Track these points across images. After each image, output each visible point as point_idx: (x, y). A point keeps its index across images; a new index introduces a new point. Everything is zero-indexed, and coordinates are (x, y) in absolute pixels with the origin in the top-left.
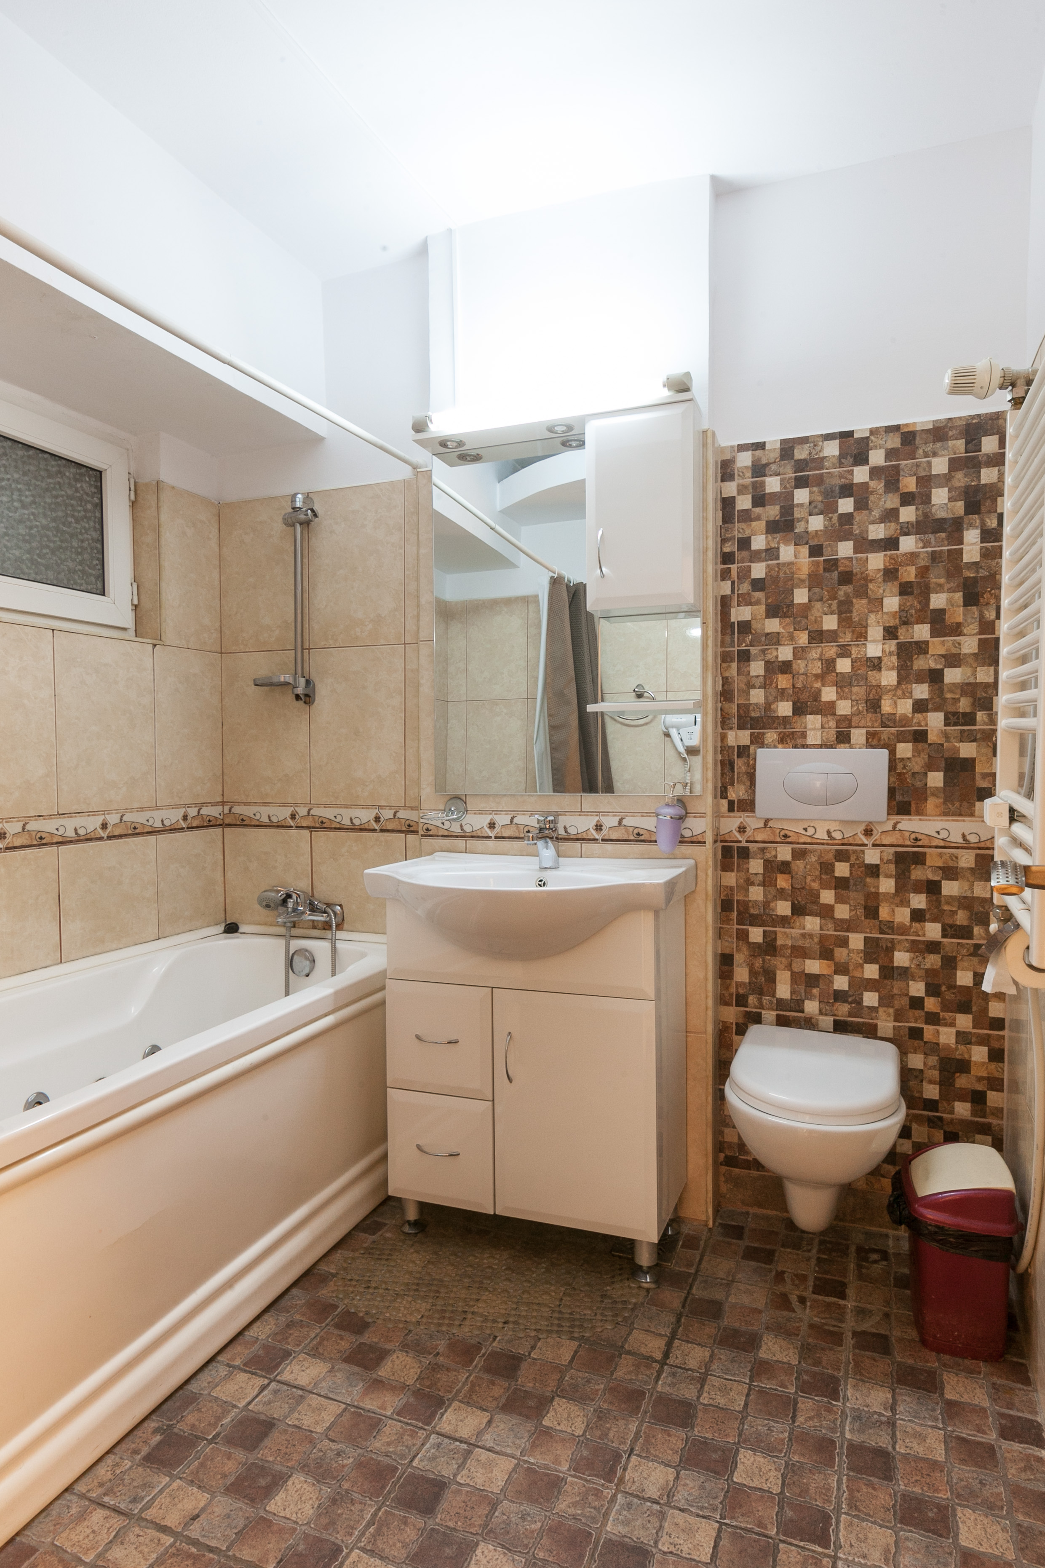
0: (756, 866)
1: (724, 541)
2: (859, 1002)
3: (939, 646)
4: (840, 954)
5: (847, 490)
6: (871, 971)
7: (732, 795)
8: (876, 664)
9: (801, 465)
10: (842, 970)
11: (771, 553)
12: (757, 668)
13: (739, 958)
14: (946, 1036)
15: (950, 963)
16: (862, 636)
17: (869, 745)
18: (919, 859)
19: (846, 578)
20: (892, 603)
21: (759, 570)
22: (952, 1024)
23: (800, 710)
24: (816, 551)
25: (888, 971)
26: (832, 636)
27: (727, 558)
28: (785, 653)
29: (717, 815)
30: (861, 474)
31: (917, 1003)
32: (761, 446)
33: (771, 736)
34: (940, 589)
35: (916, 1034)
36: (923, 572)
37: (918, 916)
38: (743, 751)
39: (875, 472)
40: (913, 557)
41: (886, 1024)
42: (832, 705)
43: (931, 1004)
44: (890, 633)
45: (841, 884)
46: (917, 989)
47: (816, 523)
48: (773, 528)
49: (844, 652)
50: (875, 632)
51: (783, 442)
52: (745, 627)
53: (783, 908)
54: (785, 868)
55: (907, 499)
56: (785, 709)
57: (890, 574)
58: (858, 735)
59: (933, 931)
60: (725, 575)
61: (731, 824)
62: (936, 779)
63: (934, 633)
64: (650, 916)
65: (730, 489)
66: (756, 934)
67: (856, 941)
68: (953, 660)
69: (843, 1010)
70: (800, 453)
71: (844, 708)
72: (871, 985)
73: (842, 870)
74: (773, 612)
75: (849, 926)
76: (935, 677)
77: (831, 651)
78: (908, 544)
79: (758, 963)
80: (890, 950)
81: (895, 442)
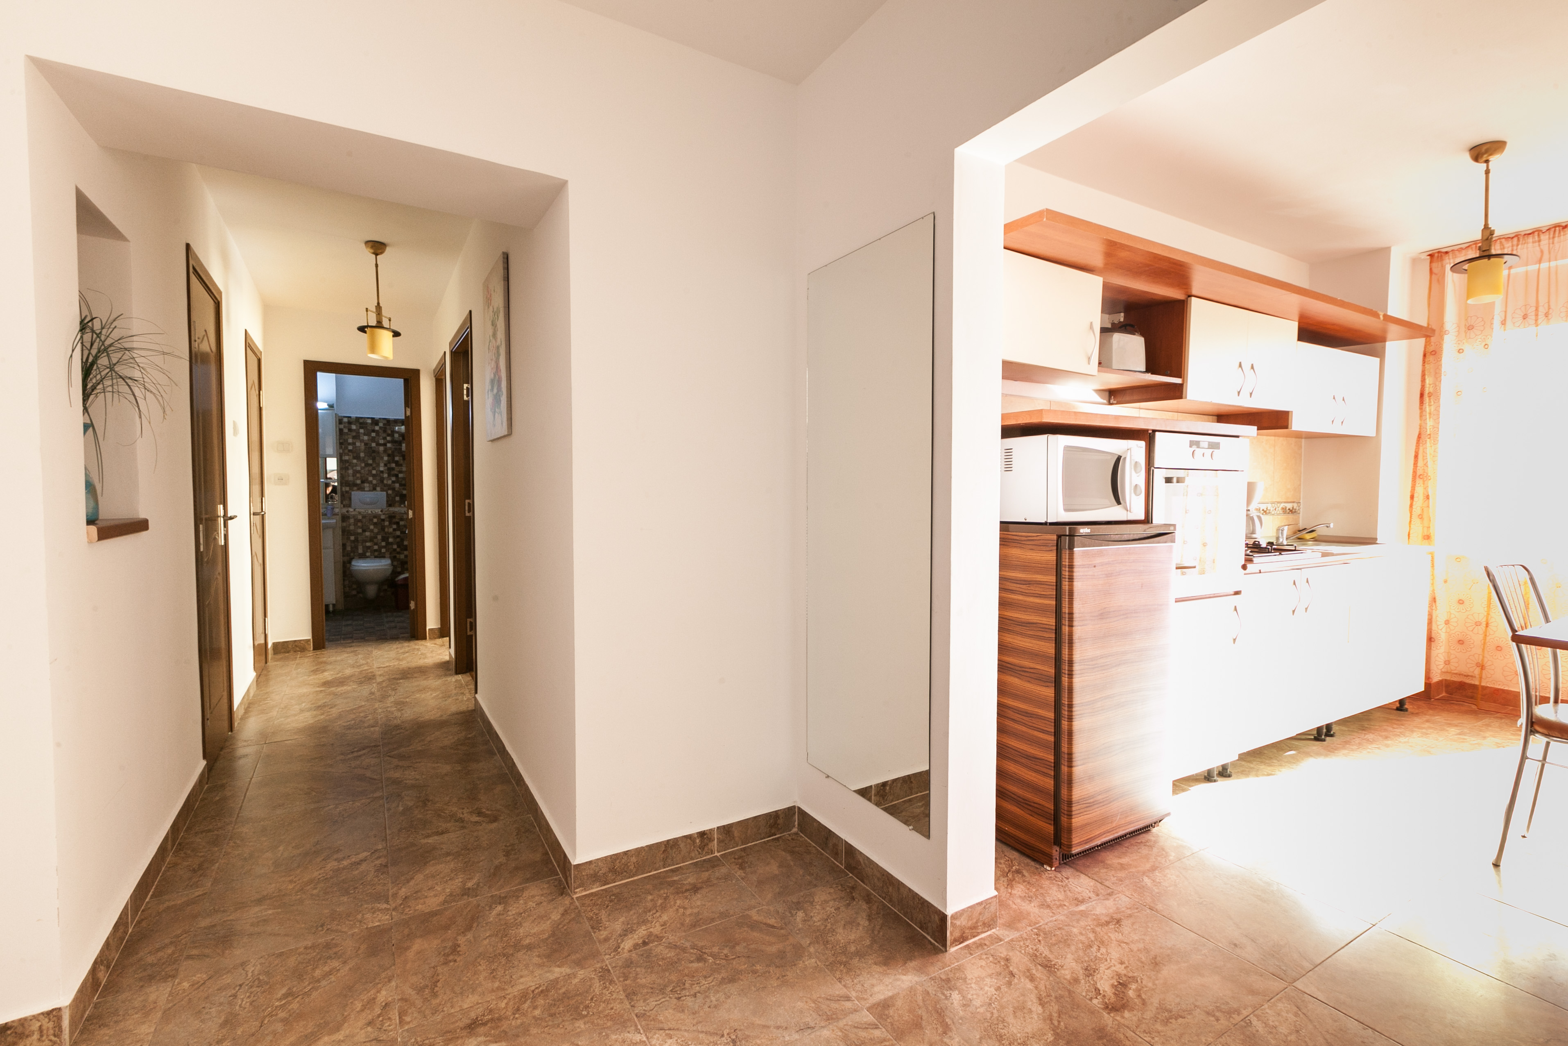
0: (352, 521)
1: (340, 439)
2: (381, 551)
3: (397, 469)
4: (375, 540)
5: (374, 431)
6: (383, 544)
7: (344, 503)
8: (382, 472)
9: (361, 423)
10: (376, 544)
11: (354, 444)
12: (350, 472)
13: (348, 544)
14: (402, 557)
15: (402, 540)
16: (378, 465)
17: (381, 491)
18: (394, 517)
19: (374, 452)
20: (386, 458)
21: (350, 447)
22: (403, 554)
23: (363, 482)
24: (366, 444)
25: (388, 543)
26: (371, 465)
27: (341, 444)
28: (358, 468)
29: (341, 508)
30: (377, 428)
31: (395, 550)
32: (350, 417)
33: (355, 488)
34: (397, 456)
35: (395, 557)
36: (393, 452)
37: (394, 530)
38: (347, 492)
39: (380, 427)
40: (390, 448)
41: (387, 555)
42: (371, 481)
43: (398, 550)
44: (385, 465)
45: (375, 524)
46: (395, 547)
47: (366, 438)
48: (354, 438)
49: (374, 469)
50: (382, 464)
51: (356, 417)
52: (347, 461)
53: (360, 531)
54: (360, 521)
55: (389, 435)
56: (359, 482)
57: (385, 451)
58: (378, 489)
59: (398, 533)
60: (341, 448)
61: (344, 510)
62: (397, 499)
63: (396, 465)
64: (331, 530)
65: (342, 426)
66: (352, 538)
67: (379, 537)
68: (401, 472)
69: (376, 554)
70: (361, 421)
71: (375, 482)
72: (384, 547)
73: (375, 520)
74: (354, 458)
75: (378, 534)
76: (397, 476)
77: (370, 468)
78: (389, 445)
79: (353, 545)
80: (388, 538)
81: (385, 422)
